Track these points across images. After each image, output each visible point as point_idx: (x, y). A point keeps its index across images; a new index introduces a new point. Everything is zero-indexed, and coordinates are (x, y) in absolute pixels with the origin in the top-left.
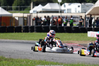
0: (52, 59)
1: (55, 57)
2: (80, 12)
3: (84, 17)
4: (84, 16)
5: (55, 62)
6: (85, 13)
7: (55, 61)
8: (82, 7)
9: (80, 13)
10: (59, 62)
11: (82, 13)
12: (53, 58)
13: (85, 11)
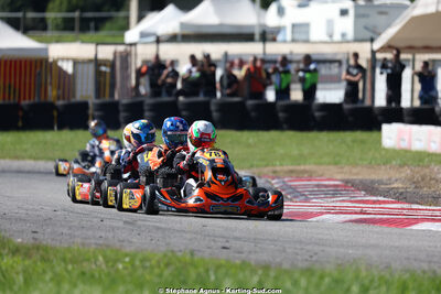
0: (224, 248)
1: (236, 239)
2: (350, 36)
3: (368, 61)
4: (369, 55)
5: (238, 262)
6: (372, 40)
7: (237, 255)
8: (357, 16)
9: (348, 42)
10: (253, 263)
11: (357, 40)
12: (227, 245)
13: (369, 35)
